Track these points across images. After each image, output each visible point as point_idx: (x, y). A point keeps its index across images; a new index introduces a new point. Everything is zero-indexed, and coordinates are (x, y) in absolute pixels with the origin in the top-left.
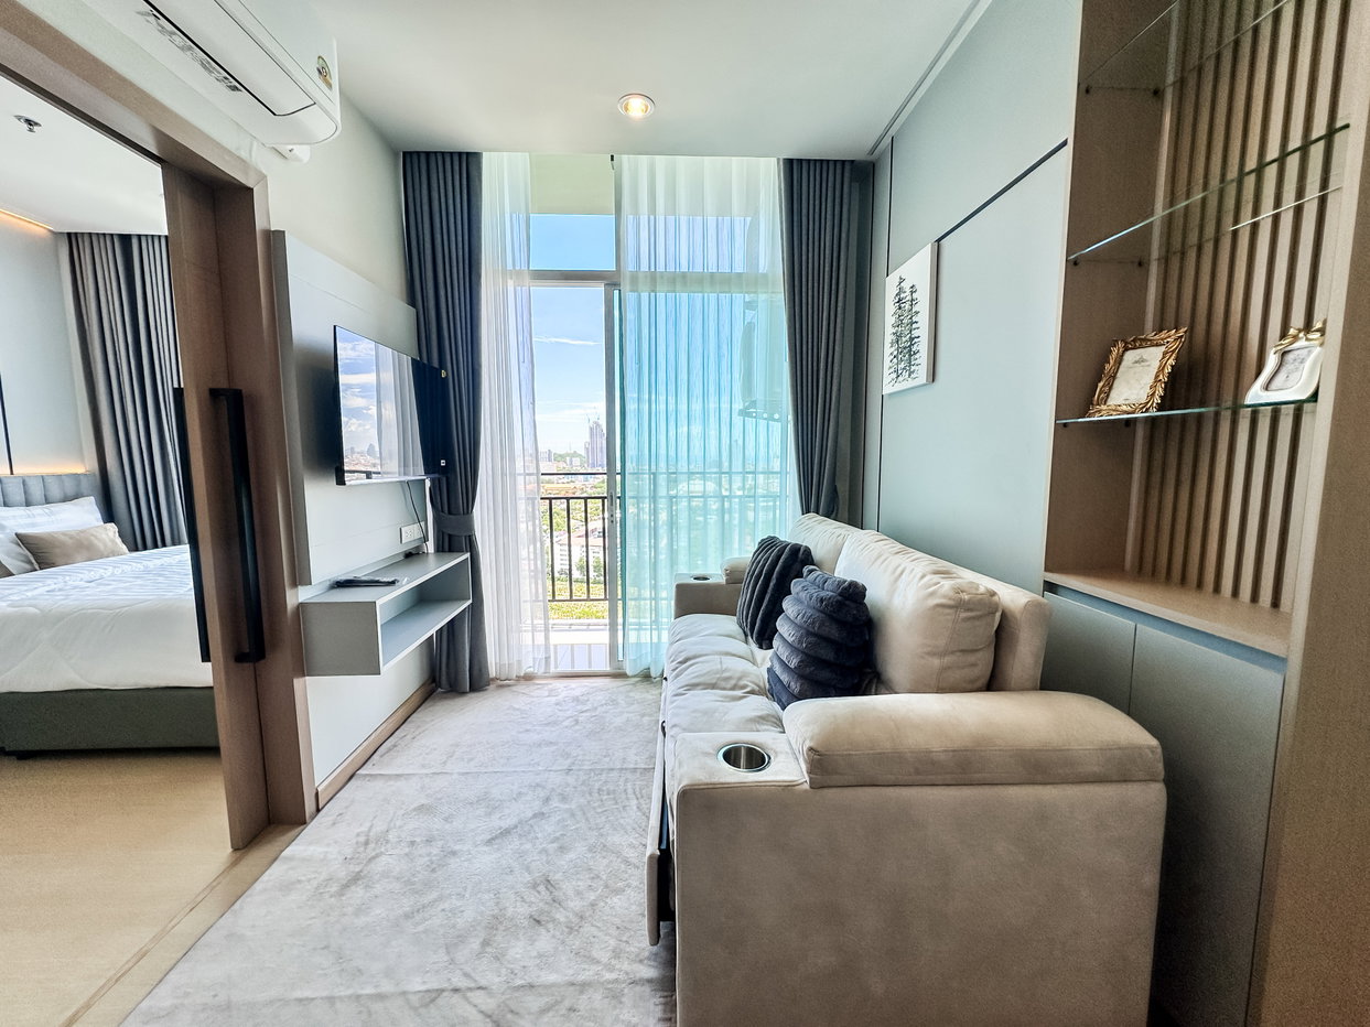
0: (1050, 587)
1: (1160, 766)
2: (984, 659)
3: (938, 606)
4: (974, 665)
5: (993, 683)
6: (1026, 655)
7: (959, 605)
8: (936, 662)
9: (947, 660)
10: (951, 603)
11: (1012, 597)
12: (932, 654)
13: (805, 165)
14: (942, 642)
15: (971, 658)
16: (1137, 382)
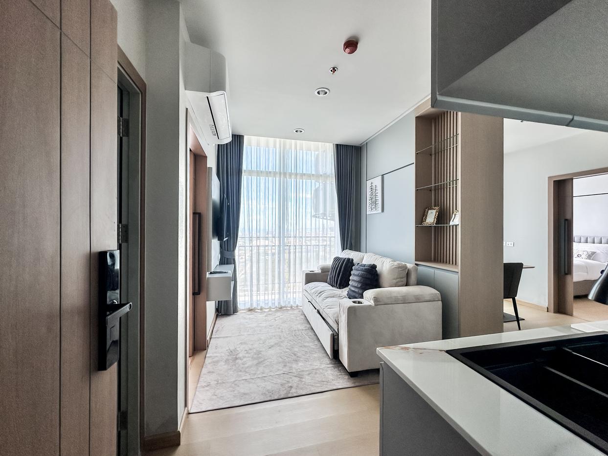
0: (416, 264)
1: (440, 297)
2: (405, 280)
4: (402, 281)
5: (407, 284)
6: (413, 278)
7: (399, 267)
8: (395, 281)
9: (398, 280)
11: (410, 266)
12: (394, 279)
13: (342, 146)
14: (396, 277)
15: (402, 280)
16: (431, 218)
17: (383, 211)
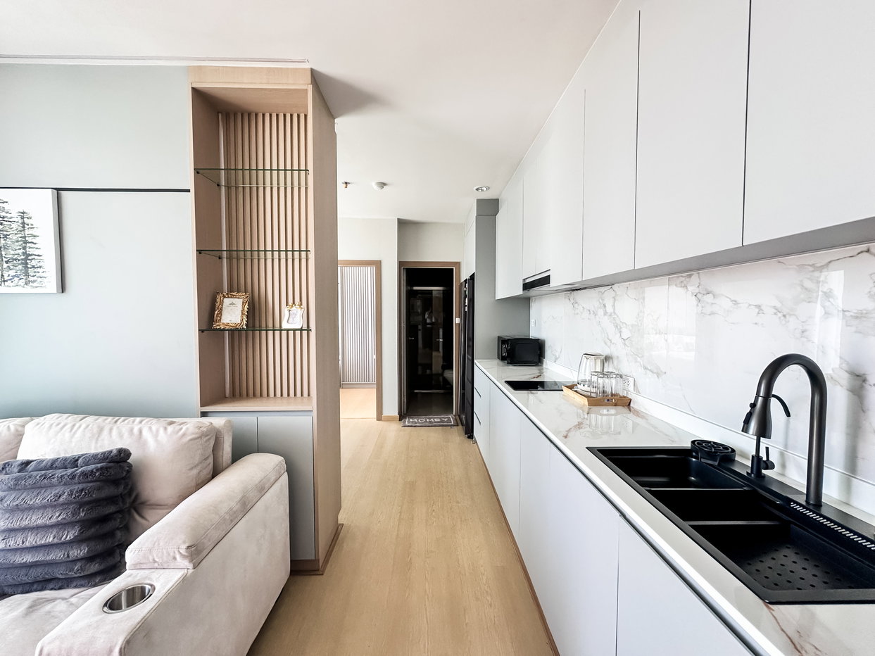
0: (204, 414)
1: (285, 465)
3: (191, 440)
5: (215, 471)
7: (203, 435)
9: (199, 467)
10: (197, 436)
14: (197, 459)
15: (207, 463)
16: (233, 313)
17: (63, 287)
